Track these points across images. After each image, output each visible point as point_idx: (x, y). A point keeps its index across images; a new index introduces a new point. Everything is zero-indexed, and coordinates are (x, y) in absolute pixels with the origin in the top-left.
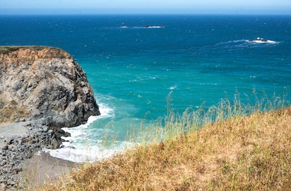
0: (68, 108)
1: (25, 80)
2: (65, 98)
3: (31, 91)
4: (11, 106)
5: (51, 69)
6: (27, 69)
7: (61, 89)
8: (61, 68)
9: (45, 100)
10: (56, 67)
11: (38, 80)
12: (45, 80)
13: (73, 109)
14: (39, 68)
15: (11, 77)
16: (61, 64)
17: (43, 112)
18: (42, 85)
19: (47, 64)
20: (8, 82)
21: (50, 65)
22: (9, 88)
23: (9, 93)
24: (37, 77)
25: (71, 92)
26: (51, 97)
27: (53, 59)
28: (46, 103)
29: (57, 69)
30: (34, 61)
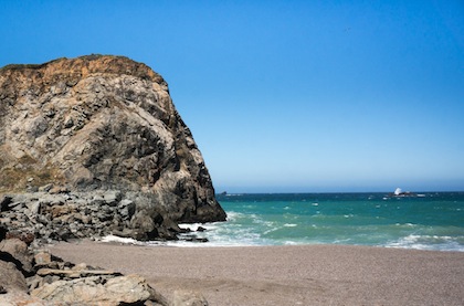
0: (160, 181)
1: (57, 116)
2: (153, 156)
3: (70, 135)
4: (20, 165)
5: (118, 93)
6: (62, 94)
7: (146, 133)
8: (143, 96)
9: (105, 152)
10: (131, 92)
11: (90, 111)
12: (106, 110)
13: (172, 185)
14: (92, 89)
15: (26, 112)
16: (143, 89)
17: (102, 178)
18: (100, 120)
19: (112, 82)
20: (16, 124)
21: (118, 86)
22: (18, 135)
23: (16, 143)
24: (86, 105)
25: (169, 146)
26: (121, 148)
27: (124, 76)
28: (107, 161)
29: (133, 97)
30: (79, 79)
